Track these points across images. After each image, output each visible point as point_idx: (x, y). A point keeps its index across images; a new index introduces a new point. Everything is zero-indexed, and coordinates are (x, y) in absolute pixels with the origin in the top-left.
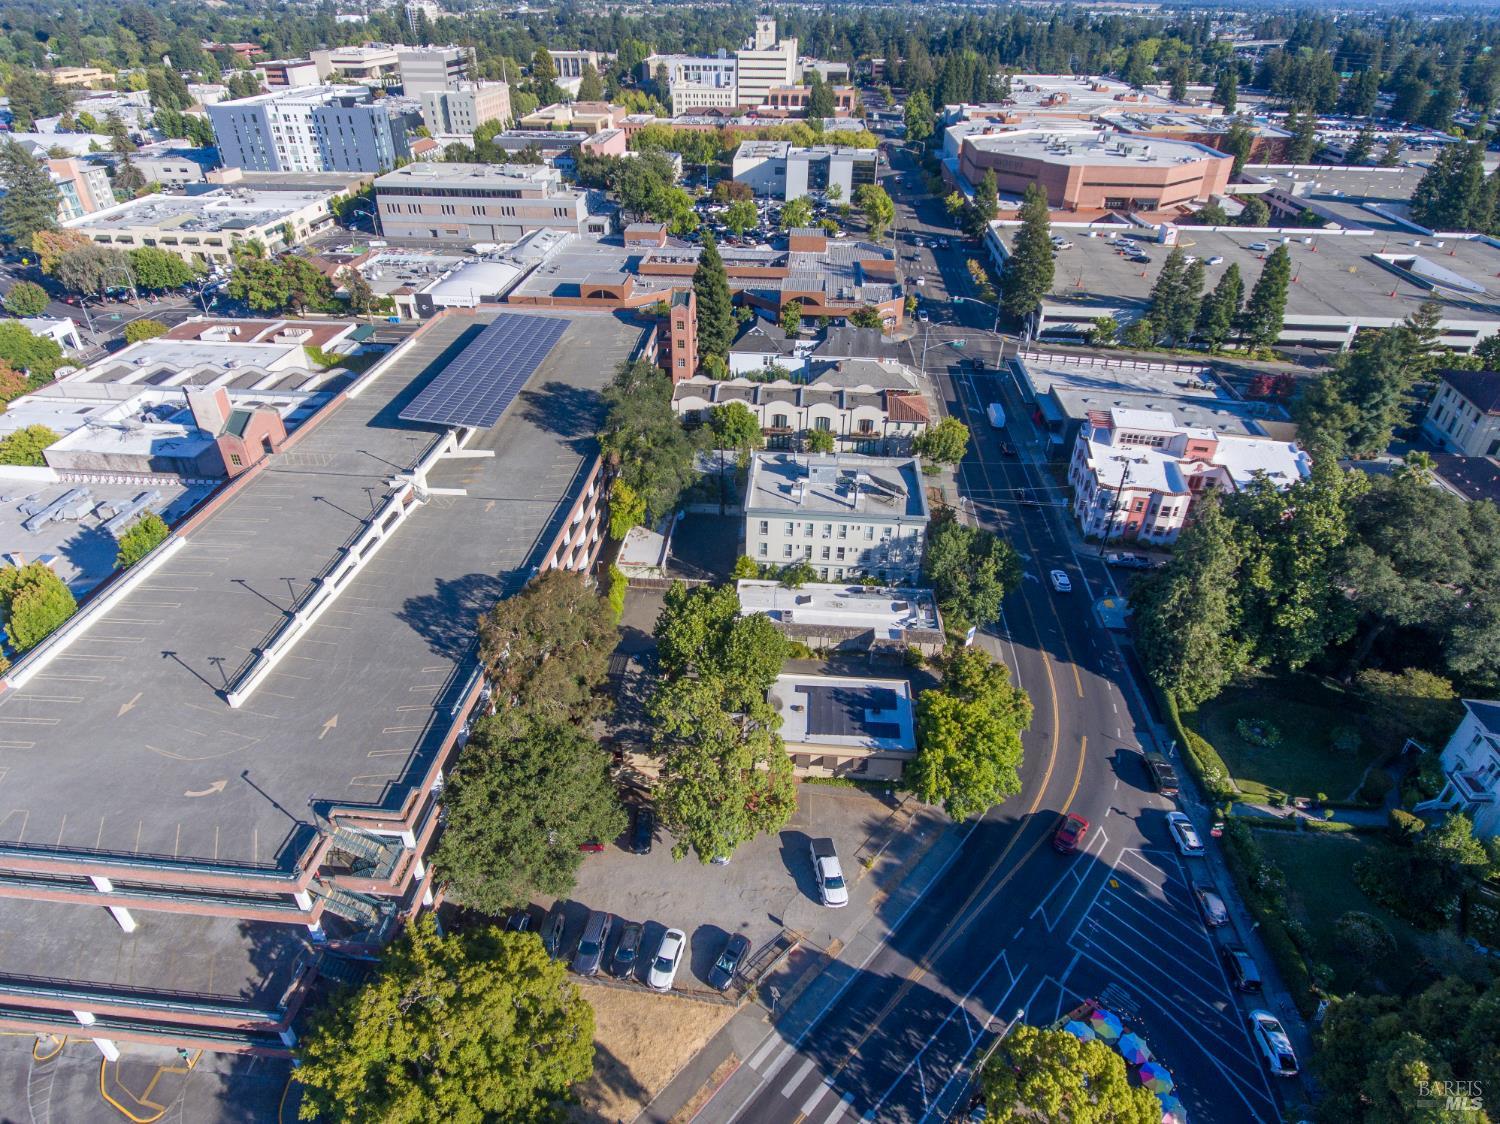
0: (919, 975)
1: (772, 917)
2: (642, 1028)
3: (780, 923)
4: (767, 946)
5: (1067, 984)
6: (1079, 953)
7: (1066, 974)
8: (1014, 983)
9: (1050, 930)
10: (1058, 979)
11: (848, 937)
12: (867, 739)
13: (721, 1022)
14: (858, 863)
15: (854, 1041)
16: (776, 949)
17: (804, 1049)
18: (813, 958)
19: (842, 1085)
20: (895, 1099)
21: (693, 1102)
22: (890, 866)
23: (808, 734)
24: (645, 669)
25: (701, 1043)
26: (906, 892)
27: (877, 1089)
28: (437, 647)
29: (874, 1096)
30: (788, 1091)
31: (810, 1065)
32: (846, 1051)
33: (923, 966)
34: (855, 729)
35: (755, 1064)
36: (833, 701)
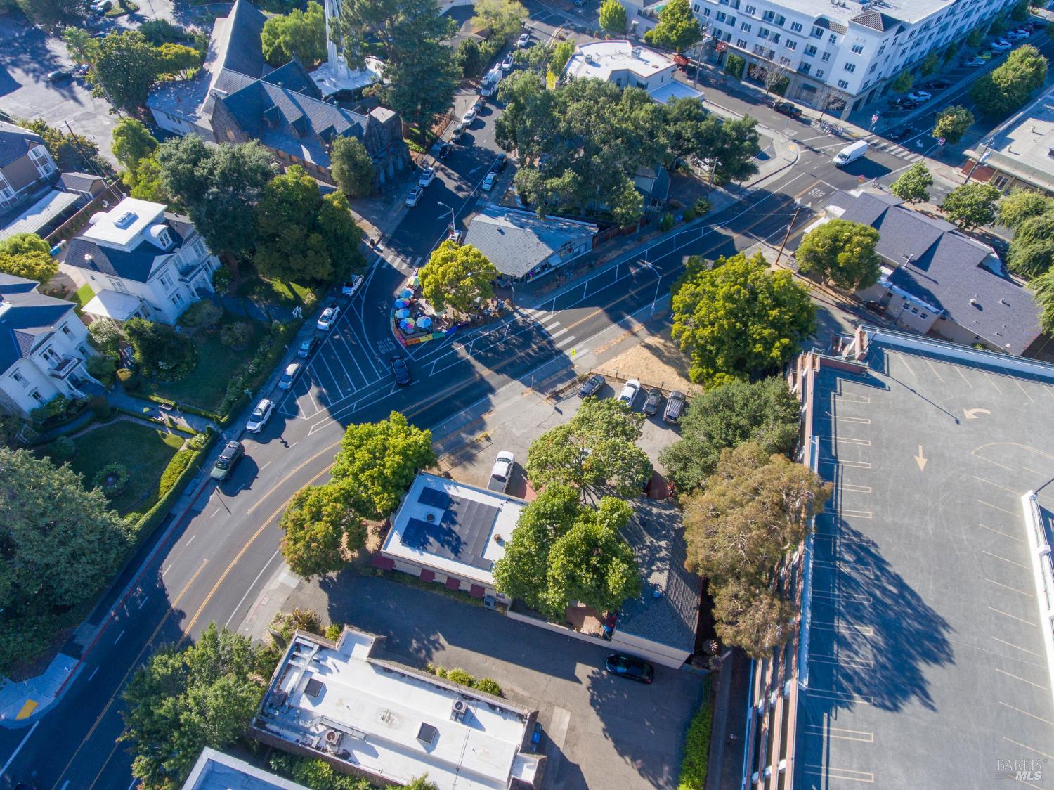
0: (484, 371)
1: (561, 412)
8: (434, 361)
11: (517, 397)
12: (452, 491)
14: (492, 438)
15: (533, 350)
16: (561, 395)
17: (560, 352)
18: (542, 390)
19: (545, 336)
20: (522, 328)
21: (619, 340)
22: (472, 433)
23: (499, 510)
24: (647, 583)
25: (613, 361)
26: (470, 418)
27: (530, 332)
28: (873, 550)
29: (532, 330)
30: (572, 338)
31: (559, 345)
32: (538, 348)
33: (481, 375)
34: (458, 503)
35: (586, 350)
36: (463, 539)
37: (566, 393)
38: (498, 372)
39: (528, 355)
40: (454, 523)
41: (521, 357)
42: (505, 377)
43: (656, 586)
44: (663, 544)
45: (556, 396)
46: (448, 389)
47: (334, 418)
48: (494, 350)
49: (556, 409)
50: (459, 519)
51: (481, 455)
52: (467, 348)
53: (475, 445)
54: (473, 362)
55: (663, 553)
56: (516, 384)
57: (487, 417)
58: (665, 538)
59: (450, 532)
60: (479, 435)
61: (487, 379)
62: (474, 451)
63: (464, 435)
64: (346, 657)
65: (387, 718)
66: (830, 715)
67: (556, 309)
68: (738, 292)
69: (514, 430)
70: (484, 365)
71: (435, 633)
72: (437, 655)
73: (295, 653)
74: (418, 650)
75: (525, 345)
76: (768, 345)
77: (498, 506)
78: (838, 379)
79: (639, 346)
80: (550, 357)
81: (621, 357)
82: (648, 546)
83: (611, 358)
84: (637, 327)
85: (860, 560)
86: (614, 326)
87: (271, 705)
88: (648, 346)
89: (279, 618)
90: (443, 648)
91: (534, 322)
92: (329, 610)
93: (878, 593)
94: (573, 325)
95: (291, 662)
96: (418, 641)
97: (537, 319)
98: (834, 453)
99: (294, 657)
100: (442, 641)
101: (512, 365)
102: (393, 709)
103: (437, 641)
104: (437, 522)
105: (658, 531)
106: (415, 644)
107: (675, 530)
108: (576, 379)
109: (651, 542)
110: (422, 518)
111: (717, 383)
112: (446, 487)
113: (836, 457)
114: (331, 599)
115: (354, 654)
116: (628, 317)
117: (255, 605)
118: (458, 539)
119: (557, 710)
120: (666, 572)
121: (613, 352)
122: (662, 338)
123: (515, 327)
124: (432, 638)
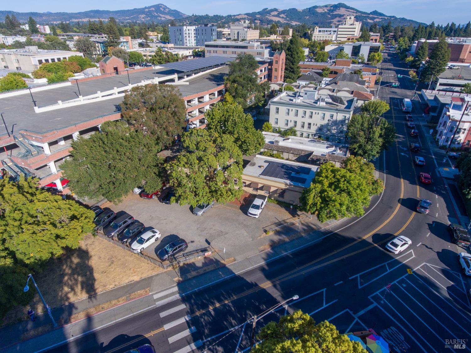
0: (267, 285)
1: (207, 241)
2: (115, 263)
3: (209, 243)
4: (196, 250)
5: (359, 318)
6: (375, 304)
7: (362, 312)
8: (325, 306)
9: (360, 287)
10: (355, 313)
11: (239, 258)
12: (288, 182)
13: (154, 273)
23: (260, 175)
30: (163, 314)
31: (183, 307)
34: (284, 177)
50: (283, 173)
59: (287, 169)
65: (301, 143)
79: (99, 290)
91: (200, 347)
118: (282, 167)
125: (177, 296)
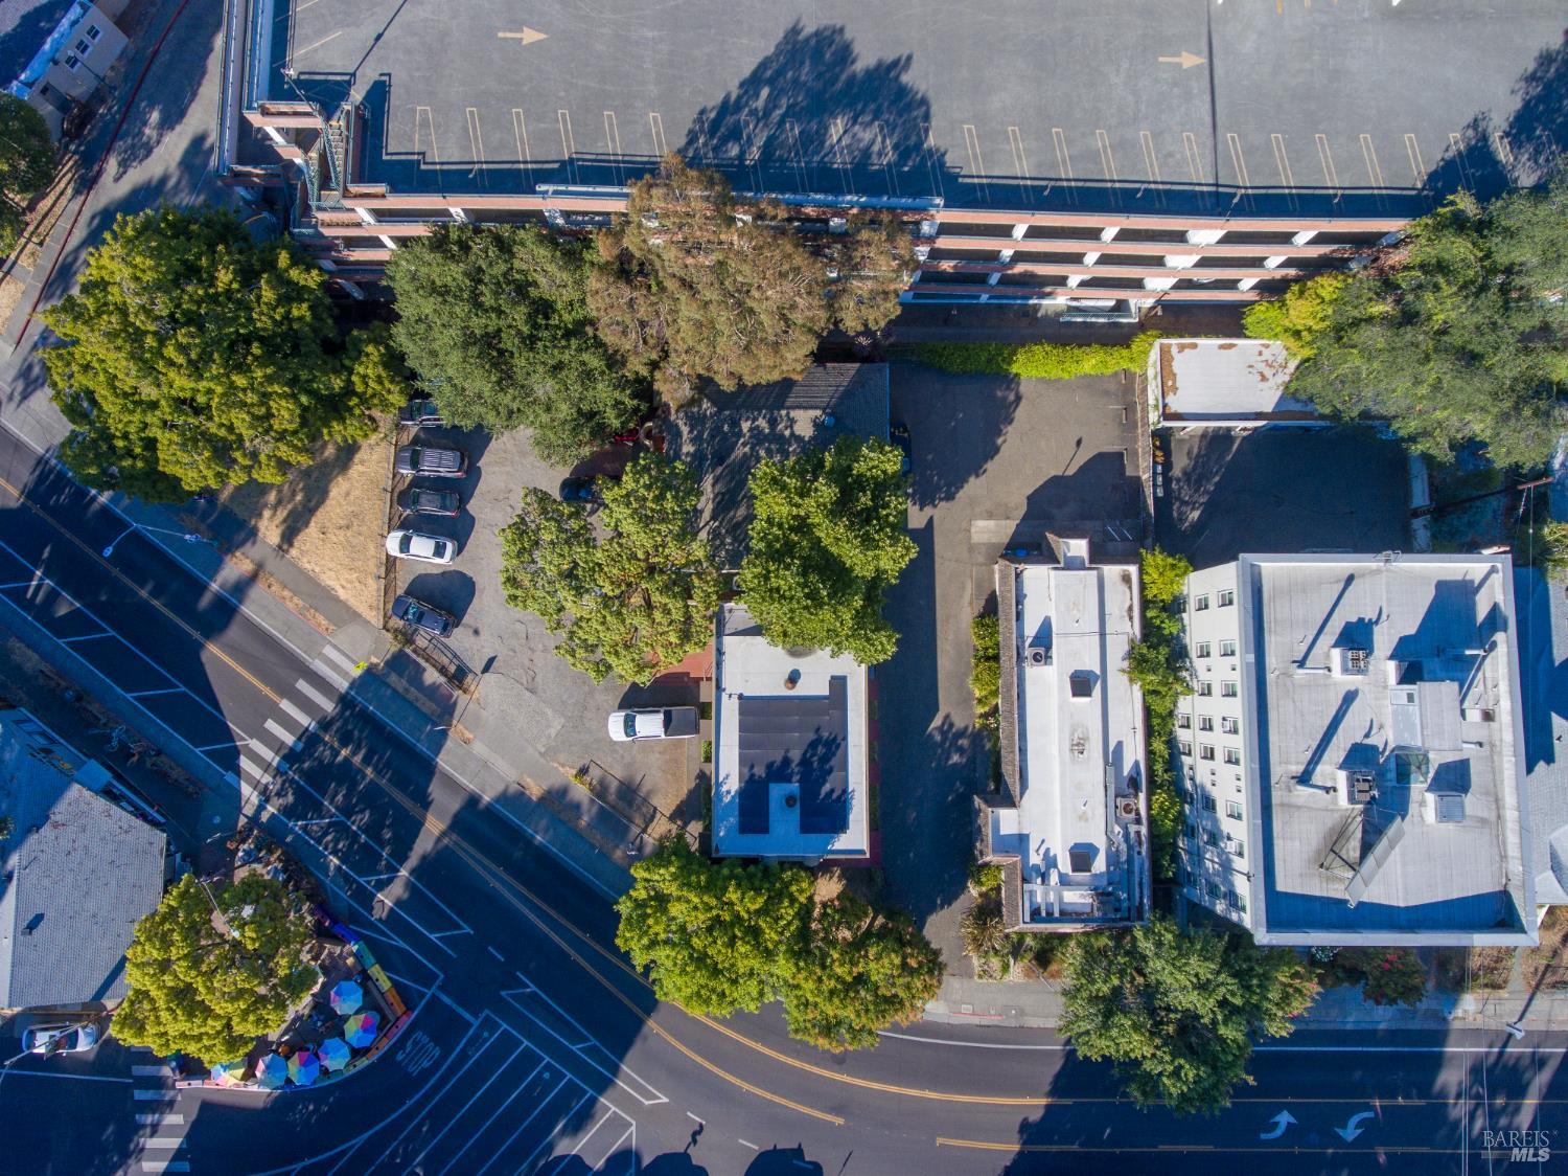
0: (434, 826)
1: (491, 661)
2: (349, 533)
4: (455, 656)
5: (434, 999)
6: (476, 1023)
7: (446, 999)
8: (432, 937)
9: (503, 993)
11: (479, 748)
13: (365, 612)
14: (579, 765)
15: (354, 753)
16: (452, 669)
17: (344, 701)
18: (448, 709)
19: (310, 740)
20: (299, 792)
21: (286, 593)
22: (577, 806)
23: (741, 697)
24: (811, 438)
25: (342, 594)
26: (543, 823)
27: (307, 775)
28: (713, 115)
29: (300, 771)
30: (302, 685)
31: (328, 706)
32: (344, 744)
33: (444, 834)
34: (752, 767)
35: (329, 651)
36: (812, 736)
37: (446, 661)
38: (425, 803)
39: (367, 760)
40: (786, 761)
41: (376, 770)
42: (435, 790)
43: (817, 424)
44: (746, 426)
45: (459, 677)
46: (493, 883)
47: (615, 1070)
48: (373, 830)
49: (486, 669)
50: (778, 757)
51: (618, 772)
52: (381, 886)
53: (600, 791)
54: (414, 860)
55: (762, 423)
56: (444, 761)
57: (535, 791)
58: (735, 423)
59: (805, 762)
60: (581, 792)
61: (448, 821)
62: (614, 786)
63: (584, 821)
64: (1020, 842)
65: (1079, 747)
66: (958, 176)
67: (228, 735)
68: (183, 349)
69: (553, 732)
70: (416, 836)
71: (930, 736)
72: (959, 723)
73: (1044, 914)
74: (961, 750)
75: (347, 774)
76: (291, 293)
77: (735, 701)
78: (385, 157)
79: (294, 552)
80: (365, 718)
81: (329, 580)
82: (752, 449)
83: (337, 600)
84: (236, 566)
85: (735, 134)
86: (247, 609)
87: (1117, 910)
88: (289, 535)
89: (985, 973)
90: (947, 717)
91: (278, 772)
92: (950, 904)
93: (779, 112)
94: (267, 691)
95: (1057, 914)
96: (948, 758)
97: (266, 767)
98: (556, 166)
99: (1050, 914)
100: (937, 722)
101: (401, 782)
102: (1067, 745)
103: (940, 729)
104: (794, 787)
105: (725, 436)
106: (955, 758)
107: (720, 411)
108: (408, 650)
109: (744, 445)
110: (795, 814)
111: (378, 388)
112: (727, 799)
113: (563, 163)
114: (932, 908)
115: (1014, 831)
116: (215, 586)
117: (976, 1020)
118: (813, 745)
119: (976, 538)
120: (793, 414)
121: (320, 597)
122: (260, 515)
123: (304, 805)
124: (938, 738)
125: (343, 685)
